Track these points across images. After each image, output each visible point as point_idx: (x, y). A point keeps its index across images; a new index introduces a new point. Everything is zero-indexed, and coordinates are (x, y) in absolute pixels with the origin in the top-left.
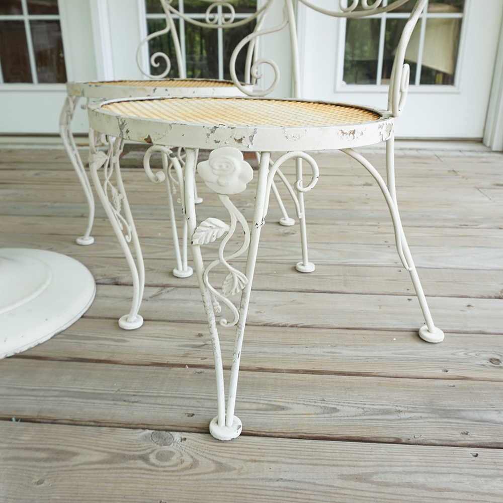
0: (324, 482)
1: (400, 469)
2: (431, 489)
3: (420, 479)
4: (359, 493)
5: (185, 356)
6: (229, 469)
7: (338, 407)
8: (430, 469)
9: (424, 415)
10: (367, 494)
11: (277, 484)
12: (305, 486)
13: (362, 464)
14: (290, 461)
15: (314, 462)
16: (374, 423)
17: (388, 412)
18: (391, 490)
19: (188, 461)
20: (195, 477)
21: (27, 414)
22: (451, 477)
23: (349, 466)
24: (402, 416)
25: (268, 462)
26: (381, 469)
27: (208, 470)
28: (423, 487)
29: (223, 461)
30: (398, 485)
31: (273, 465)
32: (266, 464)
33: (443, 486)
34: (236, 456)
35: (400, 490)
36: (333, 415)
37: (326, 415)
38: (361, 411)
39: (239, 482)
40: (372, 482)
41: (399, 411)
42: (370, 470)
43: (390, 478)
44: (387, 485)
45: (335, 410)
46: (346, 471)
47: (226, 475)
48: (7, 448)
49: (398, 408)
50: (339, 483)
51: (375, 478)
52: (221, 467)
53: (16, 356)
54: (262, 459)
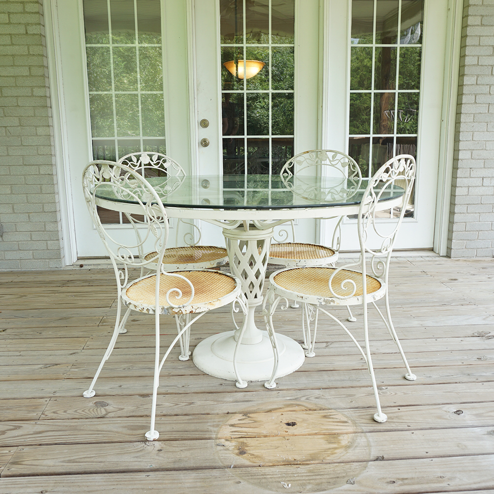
5: (363, 366)
19: (393, 393)
21: (324, 387)
53: (296, 371)
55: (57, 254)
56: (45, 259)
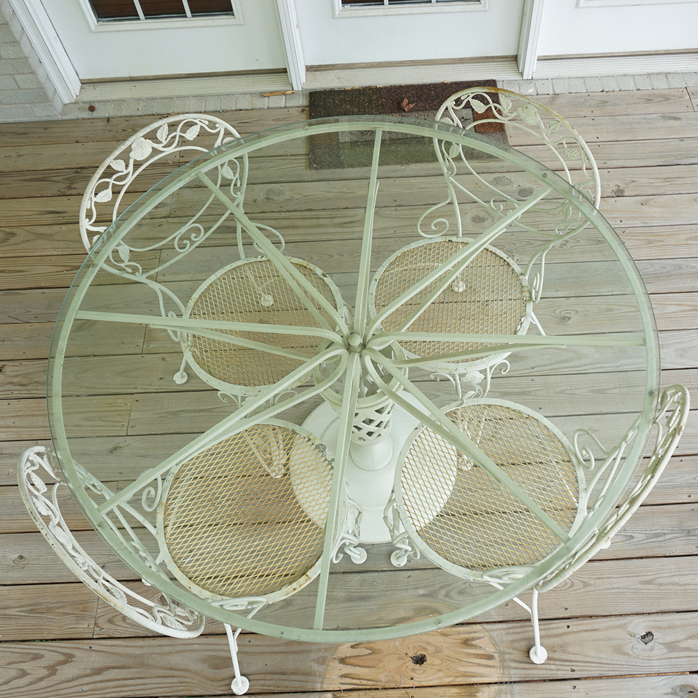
0: (633, 587)
1: (667, 575)
2: (681, 585)
3: (676, 580)
4: (650, 591)
6: (589, 585)
7: (633, 535)
8: (680, 573)
9: (677, 535)
10: (653, 591)
11: (613, 591)
12: (626, 590)
13: (650, 573)
14: (616, 576)
15: (627, 575)
16: (652, 545)
17: (658, 535)
18: (663, 587)
20: (575, 592)
22: (690, 577)
23: (644, 576)
24: (668, 537)
25: (607, 578)
26: (658, 576)
27: (580, 587)
28: (677, 584)
29: (585, 580)
30: (666, 584)
31: (608, 580)
32: (605, 580)
33: (686, 582)
34: (590, 577)
35: (667, 587)
36: (632, 541)
37: (628, 542)
38: (644, 536)
39: (596, 592)
40: (654, 584)
41: (665, 534)
42: (653, 577)
43: (663, 581)
44: (661, 585)
45: (632, 537)
46: (643, 579)
47: (588, 589)
48: (480, 586)
49: (664, 531)
50: (640, 586)
51: (657, 582)
52: (586, 585)
54: (603, 576)
55: (42, 94)
56: (24, 103)
